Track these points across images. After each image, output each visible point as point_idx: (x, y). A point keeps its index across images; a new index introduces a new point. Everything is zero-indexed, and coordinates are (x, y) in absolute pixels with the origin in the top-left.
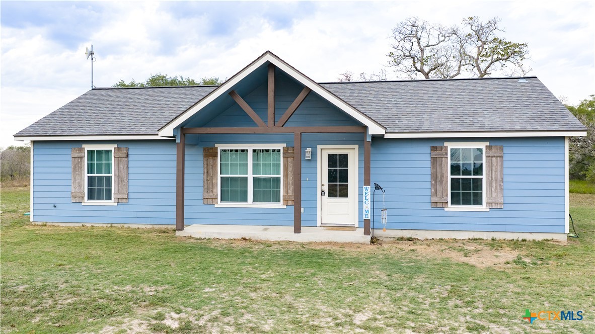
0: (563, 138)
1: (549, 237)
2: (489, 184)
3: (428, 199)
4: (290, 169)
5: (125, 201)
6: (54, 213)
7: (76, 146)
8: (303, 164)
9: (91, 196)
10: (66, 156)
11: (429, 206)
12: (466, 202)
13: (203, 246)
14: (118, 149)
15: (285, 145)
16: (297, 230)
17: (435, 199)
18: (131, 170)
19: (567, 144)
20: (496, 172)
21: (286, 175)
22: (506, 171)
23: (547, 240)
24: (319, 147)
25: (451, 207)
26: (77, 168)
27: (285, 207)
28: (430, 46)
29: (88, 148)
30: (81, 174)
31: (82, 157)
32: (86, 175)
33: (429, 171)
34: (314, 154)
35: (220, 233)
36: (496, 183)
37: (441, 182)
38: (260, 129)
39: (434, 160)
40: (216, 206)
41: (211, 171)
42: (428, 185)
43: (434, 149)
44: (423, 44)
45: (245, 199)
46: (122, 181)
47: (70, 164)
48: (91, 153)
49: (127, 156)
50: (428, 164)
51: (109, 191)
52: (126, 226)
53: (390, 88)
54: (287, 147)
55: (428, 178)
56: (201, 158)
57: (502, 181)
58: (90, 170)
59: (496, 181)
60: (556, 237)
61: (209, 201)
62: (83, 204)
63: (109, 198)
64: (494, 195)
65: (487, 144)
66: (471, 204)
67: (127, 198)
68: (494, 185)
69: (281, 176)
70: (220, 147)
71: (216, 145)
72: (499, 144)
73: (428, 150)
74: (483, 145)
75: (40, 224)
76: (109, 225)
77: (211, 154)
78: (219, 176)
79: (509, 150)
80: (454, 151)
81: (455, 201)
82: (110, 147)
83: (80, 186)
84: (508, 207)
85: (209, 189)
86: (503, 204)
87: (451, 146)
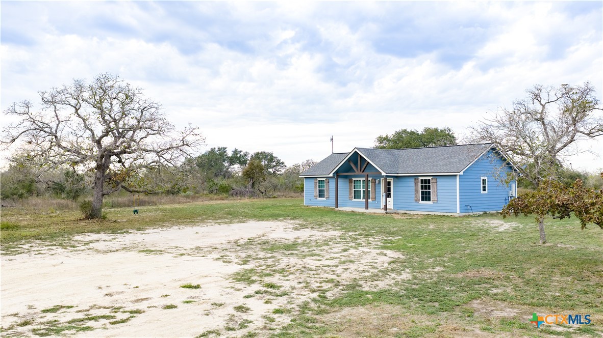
0: (456, 175)
1: (452, 214)
2: (432, 193)
3: (414, 199)
4: (373, 187)
6: (310, 202)
7: (315, 179)
8: (376, 185)
9: (319, 197)
10: (313, 181)
11: (414, 201)
12: (426, 200)
13: (342, 213)
14: (326, 180)
16: (367, 208)
17: (416, 199)
18: (330, 187)
19: (458, 178)
20: (435, 188)
21: (372, 189)
22: (438, 188)
23: (451, 216)
24: (381, 179)
25: (421, 202)
26: (316, 186)
27: (371, 201)
29: (318, 179)
30: (317, 189)
31: (317, 183)
33: (414, 188)
34: (379, 182)
37: (418, 192)
38: (357, 173)
39: (416, 183)
40: (352, 200)
41: (351, 187)
42: (414, 193)
43: (415, 179)
45: (360, 198)
46: (327, 191)
47: (314, 185)
48: (319, 181)
49: (329, 182)
50: (414, 185)
51: (324, 195)
52: (328, 207)
54: (372, 179)
55: (414, 191)
56: (348, 183)
57: (437, 192)
58: (319, 187)
59: (435, 192)
60: (455, 214)
61: (350, 199)
62: (317, 199)
63: (324, 197)
64: (434, 197)
65: (432, 177)
67: (329, 197)
68: (434, 194)
70: (354, 179)
71: (352, 178)
72: (436, 177)
73: (413, 180)
74: (430, 178)
75: (306, 206)
76: (324, 207)
77: (351, 181)
78: (353, 189)
79: (439, 180)
80: (422, 180)
81: (422, 200)
82: (324, 179)
83: (317, 193)
84: (439, 202)
85: (350, 194)
86: (437, 201)
87: (421, 178)
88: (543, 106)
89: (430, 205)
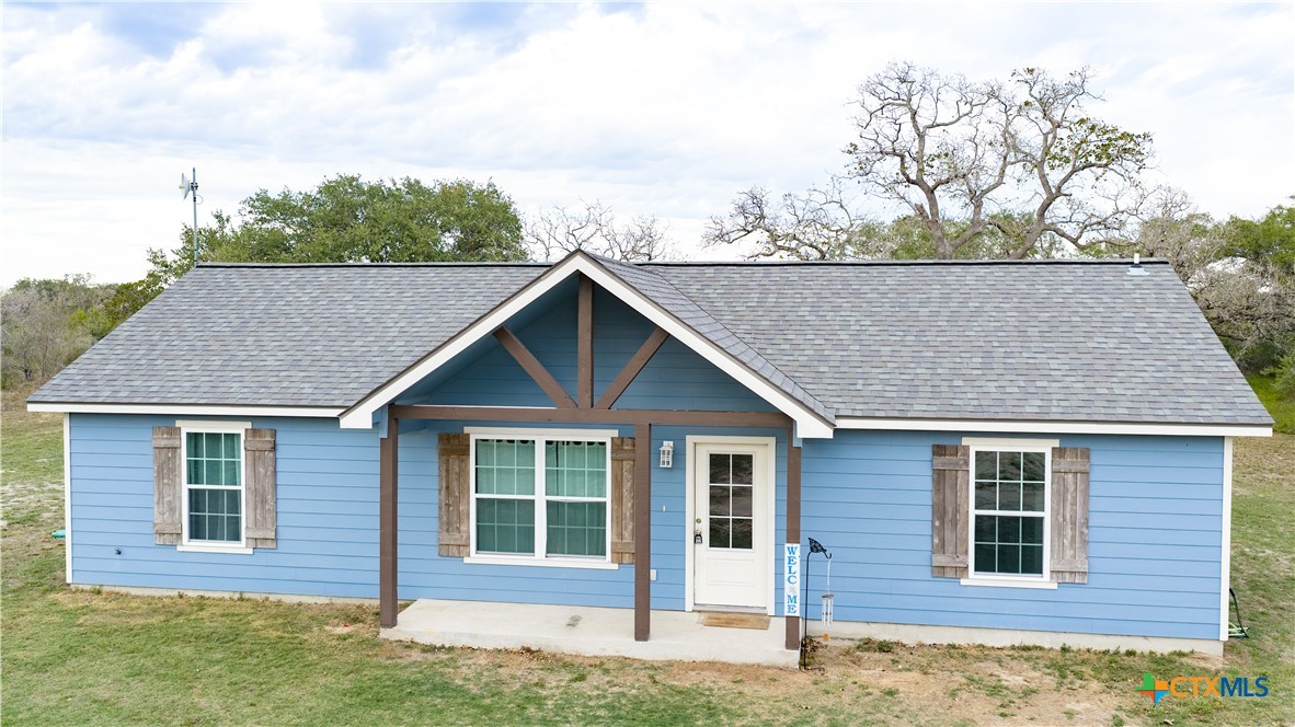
0: (1221, 439)
1: (1185, 647)
2: (1058, 530)
3: (924, 558)
4: (627, 485)
5: (270, 545)
6: (117, 564)
7: (167, 423)
8: (655, 478)
9: (196, 534)
10: (140, 448)
11: (926, 573)
12: (1008, 566)
14: (254, 432)
15: (615, 433)
16: (642, 633)
17: (940, 560)
18: (281, 479)
20: (1074, 504)
21: (618, 499)
22: (1094, 504)
23: (1181, 654)
24: (690, 440)
25: (976, 579)
26: (165, 470)
27: (616, 566)
28: (938, 125)
29: (187, 428)
30: (174, 485)
31: (175, 449)
32: (185, 488)
33: (927, 498)
34: (678, 455)
35: (475, 636)
36: (1074, 529)
37: (955, 523)
38: (564, 412)
39: (939, 477)
40: (466, 560)
41: (454, 484)
42: (927, 529)
43: (939, 451)
44: (922, 122)
45: (528, 547)
46: (264, 501)
48: (194, 438)
49: (274, 448)
50: (927, 483)
51: (236, 522)
52: (273, 598)
53: (846, 283)
54: (621, 439)
55: (927, 513)
56: (433, 456)
57: (1086, 524)
58: (194, 477)
59: (1074, 523)
60: (1201, 647)
61: (451, 550)
62: (179, 548)
63: (236, 537)
64: (1069, 553)
65: (1056, 442)
66: (1018, 572)
67: (276, 540)
68: (1069, 532)
69: (608, 499)
70: (475, 434)
71: (467, 430)
72: (1081, 445)
73: (927, 453)
74: (1045, 446)
75: (88, 588)
76: (237, 596)
77: (453, 446)
78: (473, 496)
79: (1100, 457)
80: (985, 458)
81: (985, 565)
82: (239, 428)
83: (173, 509)
84: (1098, 581)
85: (449, 523)
86: (1088, 573)
87: (975, 448)
88: (921, 136)
89: (1039, 596)
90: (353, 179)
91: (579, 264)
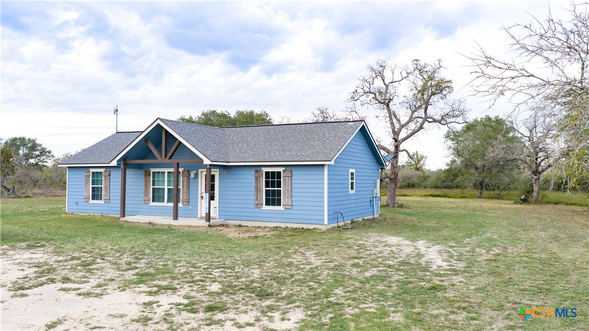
0: (323, 165)
1: (316, 226)
2: (284, 193)
3: (253, 202)
4: (185, 183)
6: (77, 207)
7: (87, 169)
8: (191, 181)
9: (93, 199)
10: (82, 175)
11: (253, 206)
12: (273, 204)
13: (133, 228)
14: (105, 171)
15: (183, 169)
17: (257, 202)
18: (111, 183)
19: (326, 169)
20: (288, 186)
21: (183, 187)
22: (294, 186)
23: (315, 229)
24: (200, 170)
25: (265, 207)
26: (87, 182)
27: (182, 206)
29: (92, 170)
30: (89, 186)
31: (89, 176)
32: (91, 186)
33: (254, 185)
34: (196, 175)
35: (139, 219)
36: (288, 193)
37: (260, 191)
38: (159, 161)
39: (256, 178)
40: (150, 204)
41: (147, 184)
42: (254, 193)
43: (256, 172)
45: (163, 201)
46: (107, 190)
47: (84, 180)
48: (93, 173)
49: (110, 175)
50: (254, 181)
51: (101, 195)
52: (109, 215)
54: (184, 170)
55: (254, 189)
56: (143, 177)
57: (291, 191)
58: (93, 183)
59: (288, 191)
60: (320, 227)
61: (146, 202)
62: (89, 202)
63: (101, 199)
64: (287, 200)
65: (284, 169)
66: (270, 205)
67: (109, 200)
68: (287, 194)
69: (181, 187)
70: (152, 170)
71: (150, 169)
72: (290, 169)
73: (253, 172)
74: (281, 170)
75: (70, 213)
76: (101, 215)
77: (147, 174)
78: (152, 187)
79: (296, 172)
80: (267, 173)
81: (267, 204)
82: (102, 170)
83: (88, 192)
84: (294, 208)
85: (146, 194)
86: (291, 205)
87: (265, 170)
88: (387, 86)
89: (279, 212)
90: (215, 111)
91: (159, 122)
